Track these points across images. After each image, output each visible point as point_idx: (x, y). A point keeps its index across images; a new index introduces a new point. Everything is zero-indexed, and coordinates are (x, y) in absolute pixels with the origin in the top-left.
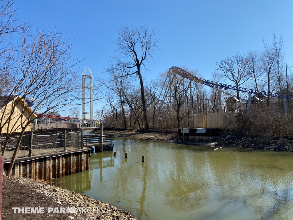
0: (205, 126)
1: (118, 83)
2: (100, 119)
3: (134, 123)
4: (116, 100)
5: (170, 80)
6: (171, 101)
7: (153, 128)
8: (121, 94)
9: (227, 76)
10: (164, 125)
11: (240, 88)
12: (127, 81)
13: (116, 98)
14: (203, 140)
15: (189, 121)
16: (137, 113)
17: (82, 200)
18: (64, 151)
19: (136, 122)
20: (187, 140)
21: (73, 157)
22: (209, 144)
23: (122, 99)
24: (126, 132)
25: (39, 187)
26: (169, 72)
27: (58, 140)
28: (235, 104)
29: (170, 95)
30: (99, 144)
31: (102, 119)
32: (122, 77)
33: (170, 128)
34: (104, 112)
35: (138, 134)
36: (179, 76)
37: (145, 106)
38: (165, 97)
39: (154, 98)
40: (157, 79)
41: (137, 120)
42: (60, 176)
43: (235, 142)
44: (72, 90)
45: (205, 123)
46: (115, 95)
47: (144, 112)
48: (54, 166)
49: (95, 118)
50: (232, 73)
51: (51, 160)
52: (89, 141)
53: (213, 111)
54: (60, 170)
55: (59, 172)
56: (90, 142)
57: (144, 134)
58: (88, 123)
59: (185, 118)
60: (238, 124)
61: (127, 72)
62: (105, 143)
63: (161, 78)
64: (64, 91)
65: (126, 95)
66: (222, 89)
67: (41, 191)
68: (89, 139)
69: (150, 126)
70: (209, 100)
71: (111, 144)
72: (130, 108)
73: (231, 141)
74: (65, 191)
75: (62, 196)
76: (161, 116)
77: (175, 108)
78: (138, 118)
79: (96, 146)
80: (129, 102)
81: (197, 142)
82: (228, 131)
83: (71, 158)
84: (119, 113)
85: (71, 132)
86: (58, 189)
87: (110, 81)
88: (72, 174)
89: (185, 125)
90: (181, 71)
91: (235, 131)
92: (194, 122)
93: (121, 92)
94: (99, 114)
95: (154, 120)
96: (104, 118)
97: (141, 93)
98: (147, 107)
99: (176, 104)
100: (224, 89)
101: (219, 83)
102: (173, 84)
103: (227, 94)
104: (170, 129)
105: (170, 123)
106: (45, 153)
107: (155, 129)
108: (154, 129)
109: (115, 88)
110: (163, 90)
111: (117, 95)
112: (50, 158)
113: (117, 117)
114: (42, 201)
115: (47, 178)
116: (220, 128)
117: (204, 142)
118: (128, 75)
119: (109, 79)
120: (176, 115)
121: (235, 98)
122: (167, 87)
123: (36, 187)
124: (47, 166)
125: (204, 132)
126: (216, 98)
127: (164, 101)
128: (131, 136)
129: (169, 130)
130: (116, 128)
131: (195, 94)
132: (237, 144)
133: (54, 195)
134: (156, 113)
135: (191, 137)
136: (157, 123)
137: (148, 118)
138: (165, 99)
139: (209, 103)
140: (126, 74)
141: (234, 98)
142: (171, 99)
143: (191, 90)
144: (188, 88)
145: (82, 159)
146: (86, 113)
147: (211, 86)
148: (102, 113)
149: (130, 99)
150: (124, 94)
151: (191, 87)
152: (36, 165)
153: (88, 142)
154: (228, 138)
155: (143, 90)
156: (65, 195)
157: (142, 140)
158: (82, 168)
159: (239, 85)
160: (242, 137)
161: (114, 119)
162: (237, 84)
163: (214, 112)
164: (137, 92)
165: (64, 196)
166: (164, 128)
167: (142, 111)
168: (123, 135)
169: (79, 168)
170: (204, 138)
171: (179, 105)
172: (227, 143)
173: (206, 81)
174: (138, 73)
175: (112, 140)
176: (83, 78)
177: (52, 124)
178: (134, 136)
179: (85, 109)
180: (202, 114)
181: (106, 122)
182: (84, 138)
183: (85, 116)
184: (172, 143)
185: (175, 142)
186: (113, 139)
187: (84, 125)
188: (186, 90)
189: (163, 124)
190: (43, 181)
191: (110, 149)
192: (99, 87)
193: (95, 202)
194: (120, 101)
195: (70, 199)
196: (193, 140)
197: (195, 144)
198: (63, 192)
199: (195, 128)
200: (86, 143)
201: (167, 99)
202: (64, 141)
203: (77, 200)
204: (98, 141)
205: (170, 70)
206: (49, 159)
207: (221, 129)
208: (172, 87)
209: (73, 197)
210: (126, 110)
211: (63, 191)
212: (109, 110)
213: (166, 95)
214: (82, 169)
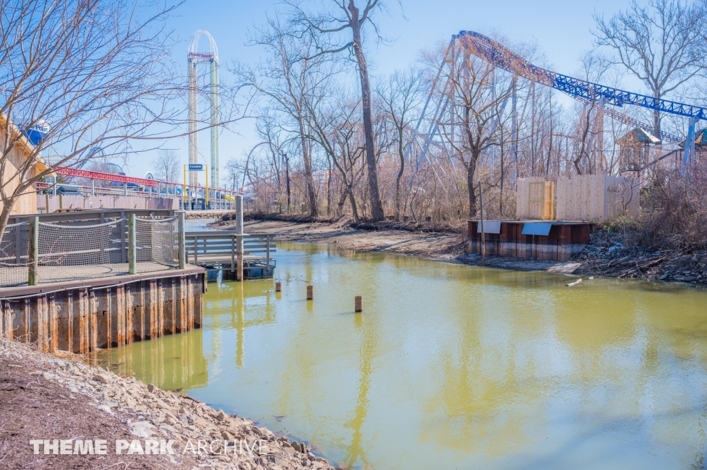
0: (550, 213)
1: (293, 81)
2: (240, 186)
3: (339, 200)
4: (286, 130)
5: (452, 72)
6: (452, 137)
7: (395, 218)
8: (303, 114)
9: (627, 63)
10: (430, 210)
11: (663, 101)
12: (319, 74)
13: (286, 123)
14: (540, 254)
15: (504, 198)
16: (347, 171)
17: (174, 408)
18: (128, 273)
19: (344, 198)
20: (493, 254)
21: (156, 290)
22: (558, 267)
23: (306, 127)
24: (315, 228)
25: (55, 369)
26: (449, 49)
27: (115, 241)
28: (647, 152)
29: (452, 119)
30: (233, 258)
31: (245, 189)
32: (307, 59)
33: (445, 219)
34: (251, 166)
35: (350, 233)
36: (478, 60)
37: (373, 151)
38: (434, 125)
39: (401, 127)
40: (412, 69)
41: (347, 191)
42: (119, 344)
43: (634, 265)
44: (149, 92)
45: (550, 204)
46: (284, 116)
47: (369, 168)
48: (102, 315)
49: (225, 182)
50: (643, 56)
51: (93, 297)
52: (205, 249)
53: (578, 169)
54: (119, 325)
55: (117, 333)
56: (208, 251)
57: (369, 234)
58: (206, 197)
59: (492, 188)
60: (648, 212)
61: (320, 45)
62: (251, 255)
63: (423, 66)
64: (126, 95)
65: (317, 116)
66: (610, 105)
67: (58, 377)
68: (205, 243)
69: (386, 213)
70: (567, 137)
71: (268, 259)
72: (328, 156)
73: (622, 261)
74: (129, 382)
75: (119, 394)
76: (420, 183)
77: (462, 159)
78: (350, 186)
79: (225, 265)
80: (324, 137)
81: (524, 260)
82: (617, 232)
83: (149, 293)
84: (295, 170)
85: (151, 219)
86: (107, 376)
87: (269, 71)
88: (154, 340)
89: (490, 211)
90: (487, 47)
91: (638, 232)
92: (518, 201)
93: (301, 107)
94: (236, 171)
95: (398, 194)
96: (252, 183)
97: (362, 112)
98: (379, 154)
99: (466, 148)
100: (615, 105)
101: (601, 86)
102: (459, 84)
103: (623, 119)
104: (446, 223)
105: (447, 203)
106: (75, 278)
107: (401, 221)
108: (398, 220)
109: (283, 93)
110: (431, 102)
111: (291, 117)
112: (89, 292)
113: (288, 183)
114: (58, 403)
115: (82, 348)
116: (594, 222)
117: (543, 260)
118: (326, 54)
119: (266, 66)
120: (465, 181)
121: (648, 134)
122: (443, 94)
123: (47, 367)
124: (82, 313)
125: (545, 231)
126: (588, 131)
127: (432, 137)
128: (330, 239)
129: (443, 224)
130: (286, 214)
131: (527, 118)
132: (641, 269)
133: (94, 390)
134: (404, 174)
135: (505, 247)
136: (408, 204)
137: (381, 186)
138: (434, 131)
139: (569, 149)
140: (319, 51)
141: (646, 132)
142: (453, 129)
143: (515, 103)
144: (507, 97)
145: (182, 298)
146: (199, 167)
147: (576, 94)
148: (247, 169)
149: (328, 130)
150: (312, 112)
151: (515, 97)
152: (49, 310)
153: (203, 251)
154: (616, 251)
155: (369, 101)
156: (127, 391)
157: (362, 252)
158: (182, 322)
159: (664, 93)
160: (657, 250)
161: (279, 189)
162: (657, 88)
163: (579, 173)
164: (349, 107)
165: (123, 395)
166: (428, 219)
167: (363, 167)
168: (305, 234)
169: (174, 322)
170: (544, 248)
171: (476, 151)
172: (610, 266)
173: (561, 79)
174: (355, 47)
175: (270, 249)
176: (190, 61)
177: (101, 197)
178: (337, 239)
179: (195, 157)
180: (541, 179)
181: (255, 196)
182: (187, 238)
183: (196, 178)
184: (451, 261)
185: (457, 259)
186: (275, 246)
187: (193, 204)
188: (497, 105)
189: (427, 207)
190: (72, 353)
191: (265, 272)
192: (236, 89)
193: (213, 413)
194: (297, 134)
195: (140, 403)
196: (512, 255)
197: (516, 265)
198: (122, 385)
199: (519, 220)
200: (196, 255)
201: (442, 132)
202: (130, 244)
203: (159, 407)
204: (230, 250)
205: (452, 43)
206: (85, 295)
207: (595, 225)
208: (456, 94)
209: (149, 398)
210: (315, 163)
211: (124, 383)
212: (267, 161)
213: (439, 119)
214: (180, 325)
